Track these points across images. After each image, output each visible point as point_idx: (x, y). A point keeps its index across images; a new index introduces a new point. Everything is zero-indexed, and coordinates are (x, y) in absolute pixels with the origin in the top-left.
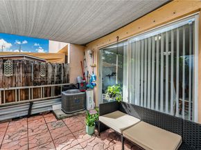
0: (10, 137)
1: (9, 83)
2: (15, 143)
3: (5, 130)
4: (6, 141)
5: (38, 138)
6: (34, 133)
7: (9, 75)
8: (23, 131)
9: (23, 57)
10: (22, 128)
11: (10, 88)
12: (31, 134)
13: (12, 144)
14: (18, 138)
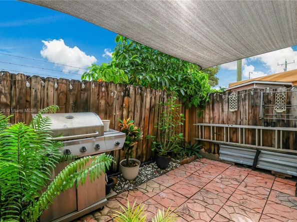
0: (221, 178)
1: (234, 119)
2: (222, 186)
3: (223, 170)
4: (217, 180)
5: (245, 197)
6: (245, 190)
7: (233, 110)
8: (236, 180)
9: (253, 84)
10: (238, 177)
11: (234, 126)
12: (242, 188)
13: (219, 185)
14: (227, 183)
